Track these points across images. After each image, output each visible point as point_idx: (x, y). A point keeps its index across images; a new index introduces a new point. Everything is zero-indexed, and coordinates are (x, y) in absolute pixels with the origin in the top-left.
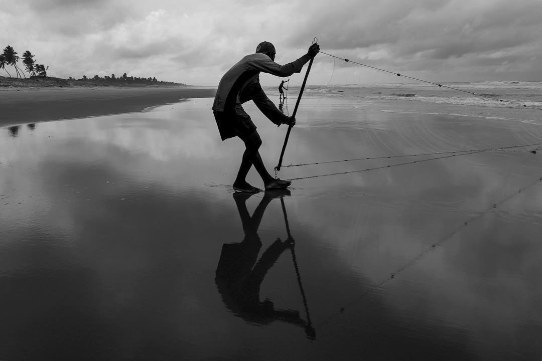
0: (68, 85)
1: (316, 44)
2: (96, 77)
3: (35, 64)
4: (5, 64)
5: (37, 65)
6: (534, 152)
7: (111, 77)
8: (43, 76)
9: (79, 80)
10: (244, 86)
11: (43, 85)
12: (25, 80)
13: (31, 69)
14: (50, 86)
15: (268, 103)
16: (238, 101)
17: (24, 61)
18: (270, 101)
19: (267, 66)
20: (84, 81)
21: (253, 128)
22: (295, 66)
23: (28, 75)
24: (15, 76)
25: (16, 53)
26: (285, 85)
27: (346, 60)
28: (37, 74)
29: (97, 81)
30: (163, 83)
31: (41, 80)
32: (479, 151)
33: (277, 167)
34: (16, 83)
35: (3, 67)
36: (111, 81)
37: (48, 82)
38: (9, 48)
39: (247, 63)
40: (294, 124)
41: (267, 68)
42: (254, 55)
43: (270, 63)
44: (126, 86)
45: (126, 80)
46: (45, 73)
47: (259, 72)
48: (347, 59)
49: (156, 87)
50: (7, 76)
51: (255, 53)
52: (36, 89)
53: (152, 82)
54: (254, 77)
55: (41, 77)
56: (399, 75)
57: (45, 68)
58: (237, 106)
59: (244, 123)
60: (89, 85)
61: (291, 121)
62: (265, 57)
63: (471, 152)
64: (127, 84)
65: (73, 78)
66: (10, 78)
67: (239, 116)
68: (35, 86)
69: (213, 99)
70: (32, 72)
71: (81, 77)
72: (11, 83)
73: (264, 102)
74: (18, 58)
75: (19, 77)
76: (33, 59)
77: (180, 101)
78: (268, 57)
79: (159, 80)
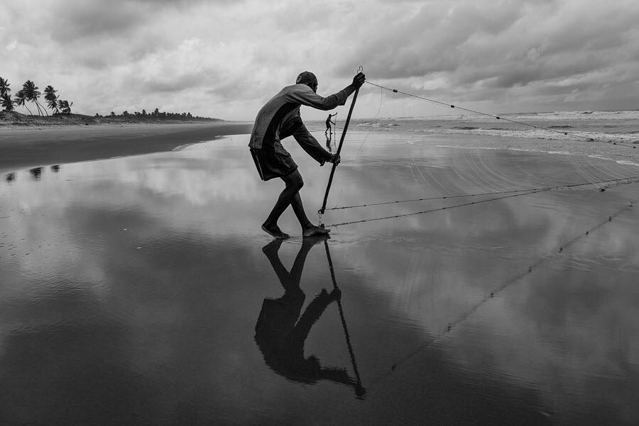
0: (94, 123)
1: (361, 73)
2: (125, 113)
3: (58, 99)
4: (25, 101)
5: (60, 101)
6: (603, 190)
7: (141, 113)
8: (67, 113)
9: (107, 117)
10: (284, 120)
11: (67, 123)
12: (47, 118)
13: (54, 105)
14: (75, 124)
15: (310, 139)
16: (277, 137)
17: (46, 97)
18: (312, 137)
19: (308, 98)
20: (112, 118)
21: (294, 168)
22: (338, 98)
23: (51, 112)
24: (37, 114)
25: (37, 88)
26: (332, 119)
27: (395, 91)
28: (60, 111)
29: (126, 117)
30: (198, 119)
31: (65, 118)
32: (544, 190)
33: (321, 210)
34: (38, 121)
35: (24, 104)
36: (141, 117)
37: (73, 120)
38: (29, 83)
39: (287, 95)
40: (339, 162)
41: (308, 101)
42: (294, 86)
43: (312, 95)
44: (158, 122)
45: (158, 116)
46: (69, 109)
47: (299, 105)
48: (396, 89)
49: (191, 123)
50: (28, 113)
51: (295, 84)
52: (59, 127)
53: (186, 117)
54: (294, 111)
55: (64, 114)
56: (452, 107)
57: (69, 104)
58: (276, 143)
59: (283, 161)
60: (118, 122)
61: (335, 160)
62: (305, 88)
63: (535, 191)
64: (159, 120)
65: (99, 114)
66: (32, 116)
67: (279, 153)
68: (58, 124)
69: (249, 136)
70: (54, 108)
71: (109, 114)
72: (31, 121)
73: (306, 137)
74: (39, 93)
75: (41, 115)
76: (56, 94)
77: (215, 139)
78: (309, 89)
79: (194, 115)
